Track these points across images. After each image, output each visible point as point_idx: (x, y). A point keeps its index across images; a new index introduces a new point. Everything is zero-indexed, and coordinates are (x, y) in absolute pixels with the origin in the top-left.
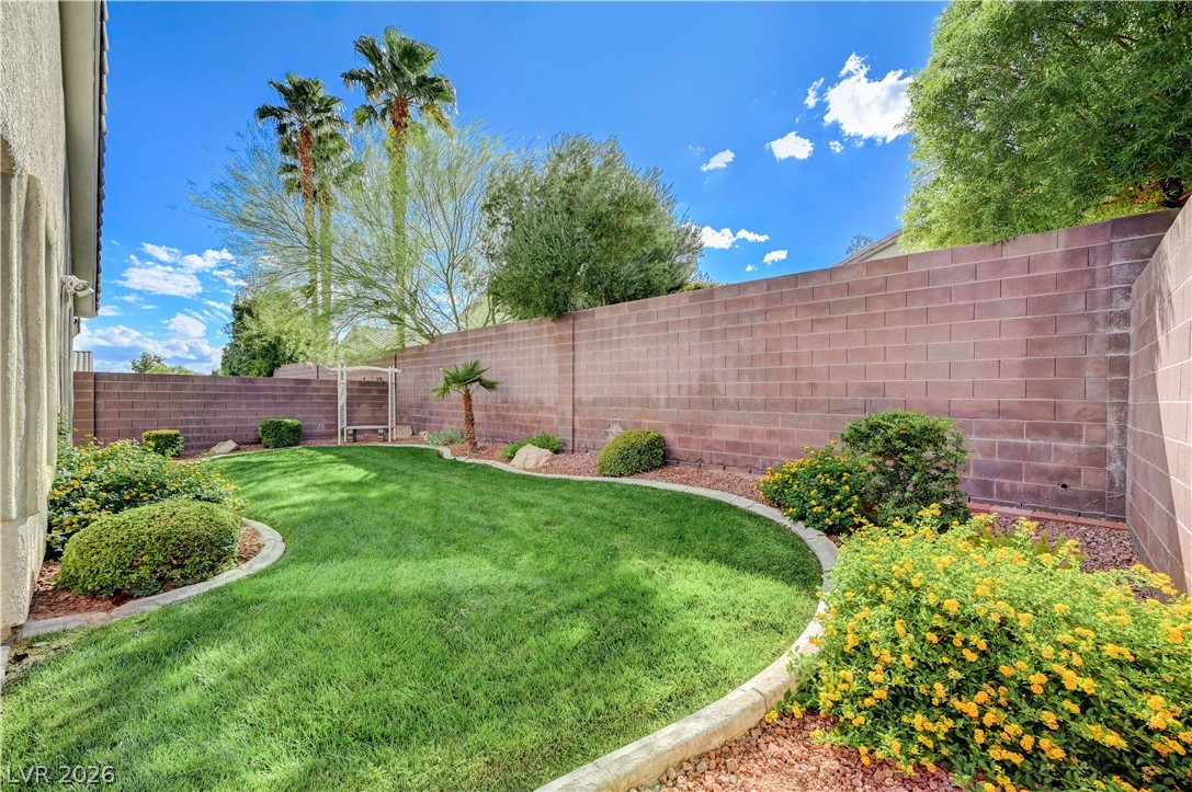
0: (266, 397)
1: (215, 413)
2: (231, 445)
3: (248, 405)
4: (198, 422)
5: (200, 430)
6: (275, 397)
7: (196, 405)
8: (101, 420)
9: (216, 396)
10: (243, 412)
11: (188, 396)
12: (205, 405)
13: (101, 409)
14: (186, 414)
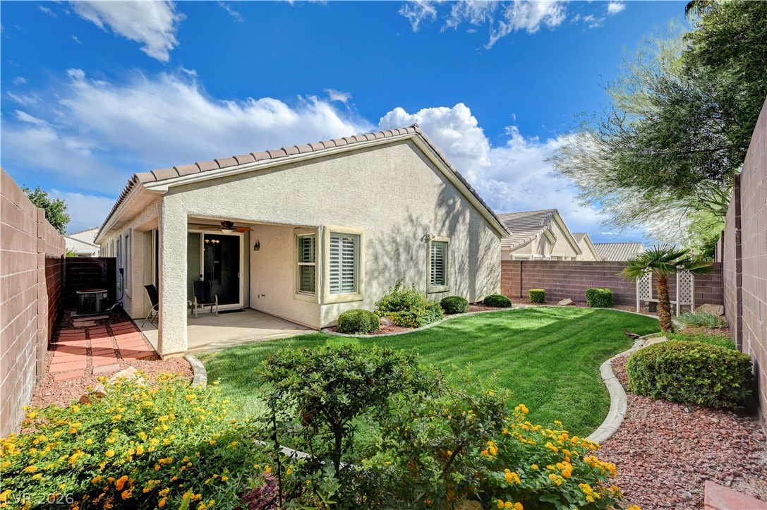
0: (598, 273)
1: (569, 282)
2: (569, 301)
3: (588, 278)
4: (561, 286)
5: (562, 291)
6: (604, 274)
7: (560, 277)
8: (523, 282)
9: (570, 272)
10: (584, 283)
11: (556, 272)
12: (564, 277)
13: (523, 277)
14: (555, 281)
